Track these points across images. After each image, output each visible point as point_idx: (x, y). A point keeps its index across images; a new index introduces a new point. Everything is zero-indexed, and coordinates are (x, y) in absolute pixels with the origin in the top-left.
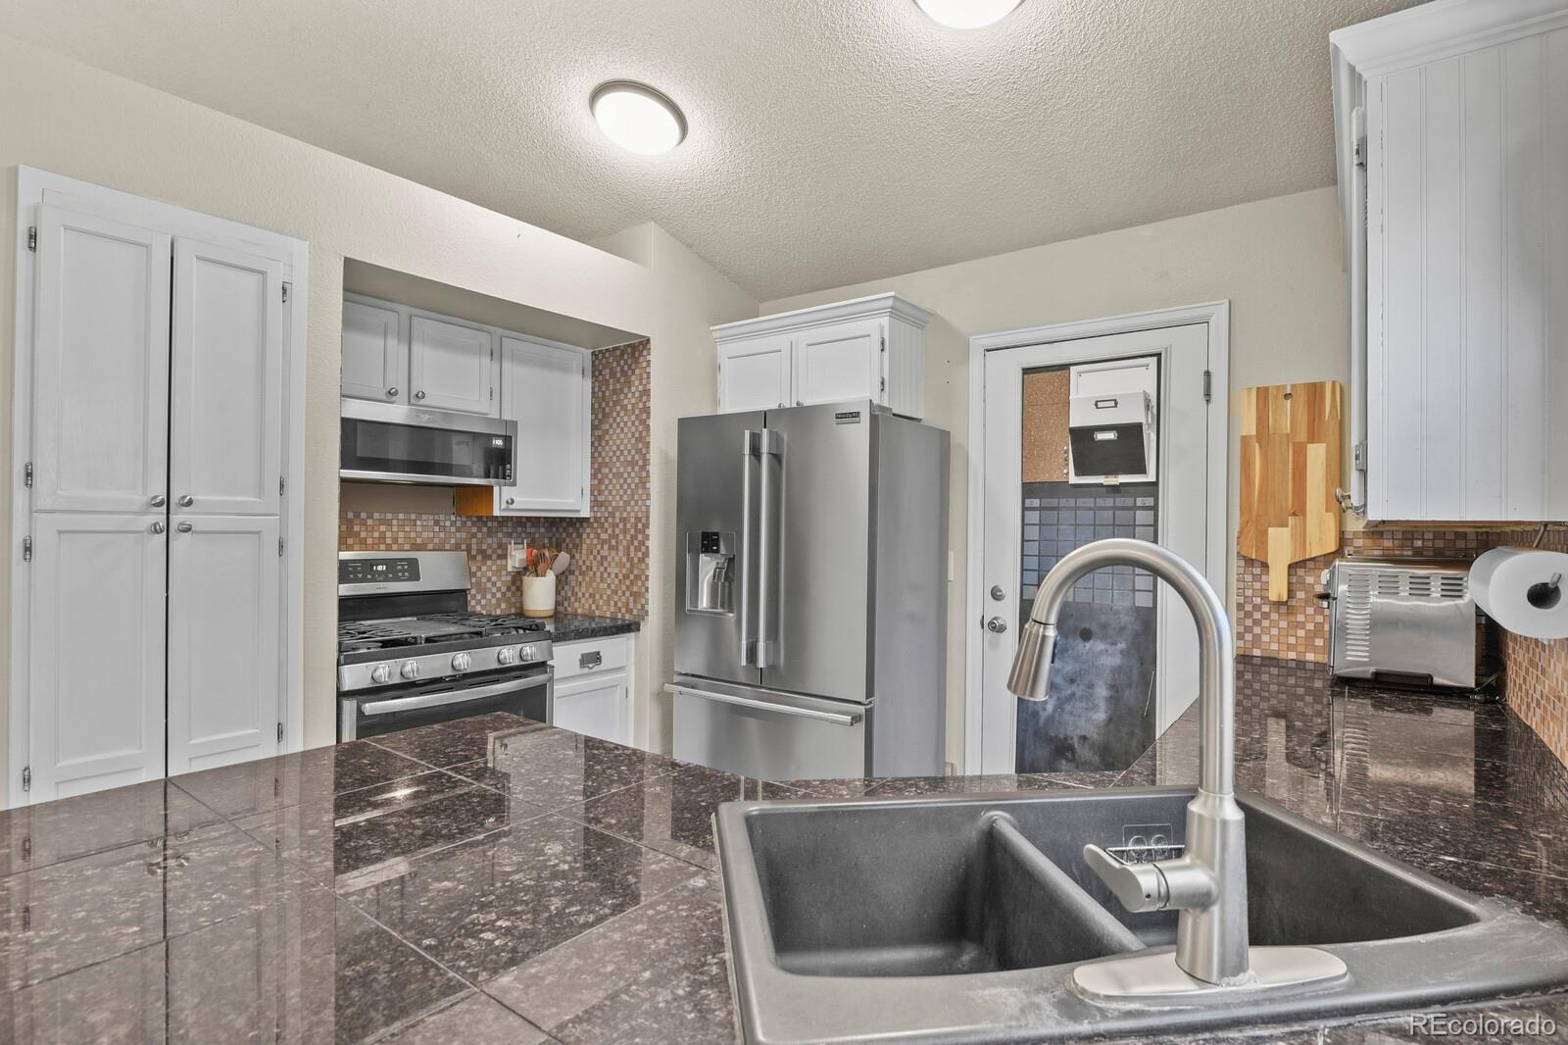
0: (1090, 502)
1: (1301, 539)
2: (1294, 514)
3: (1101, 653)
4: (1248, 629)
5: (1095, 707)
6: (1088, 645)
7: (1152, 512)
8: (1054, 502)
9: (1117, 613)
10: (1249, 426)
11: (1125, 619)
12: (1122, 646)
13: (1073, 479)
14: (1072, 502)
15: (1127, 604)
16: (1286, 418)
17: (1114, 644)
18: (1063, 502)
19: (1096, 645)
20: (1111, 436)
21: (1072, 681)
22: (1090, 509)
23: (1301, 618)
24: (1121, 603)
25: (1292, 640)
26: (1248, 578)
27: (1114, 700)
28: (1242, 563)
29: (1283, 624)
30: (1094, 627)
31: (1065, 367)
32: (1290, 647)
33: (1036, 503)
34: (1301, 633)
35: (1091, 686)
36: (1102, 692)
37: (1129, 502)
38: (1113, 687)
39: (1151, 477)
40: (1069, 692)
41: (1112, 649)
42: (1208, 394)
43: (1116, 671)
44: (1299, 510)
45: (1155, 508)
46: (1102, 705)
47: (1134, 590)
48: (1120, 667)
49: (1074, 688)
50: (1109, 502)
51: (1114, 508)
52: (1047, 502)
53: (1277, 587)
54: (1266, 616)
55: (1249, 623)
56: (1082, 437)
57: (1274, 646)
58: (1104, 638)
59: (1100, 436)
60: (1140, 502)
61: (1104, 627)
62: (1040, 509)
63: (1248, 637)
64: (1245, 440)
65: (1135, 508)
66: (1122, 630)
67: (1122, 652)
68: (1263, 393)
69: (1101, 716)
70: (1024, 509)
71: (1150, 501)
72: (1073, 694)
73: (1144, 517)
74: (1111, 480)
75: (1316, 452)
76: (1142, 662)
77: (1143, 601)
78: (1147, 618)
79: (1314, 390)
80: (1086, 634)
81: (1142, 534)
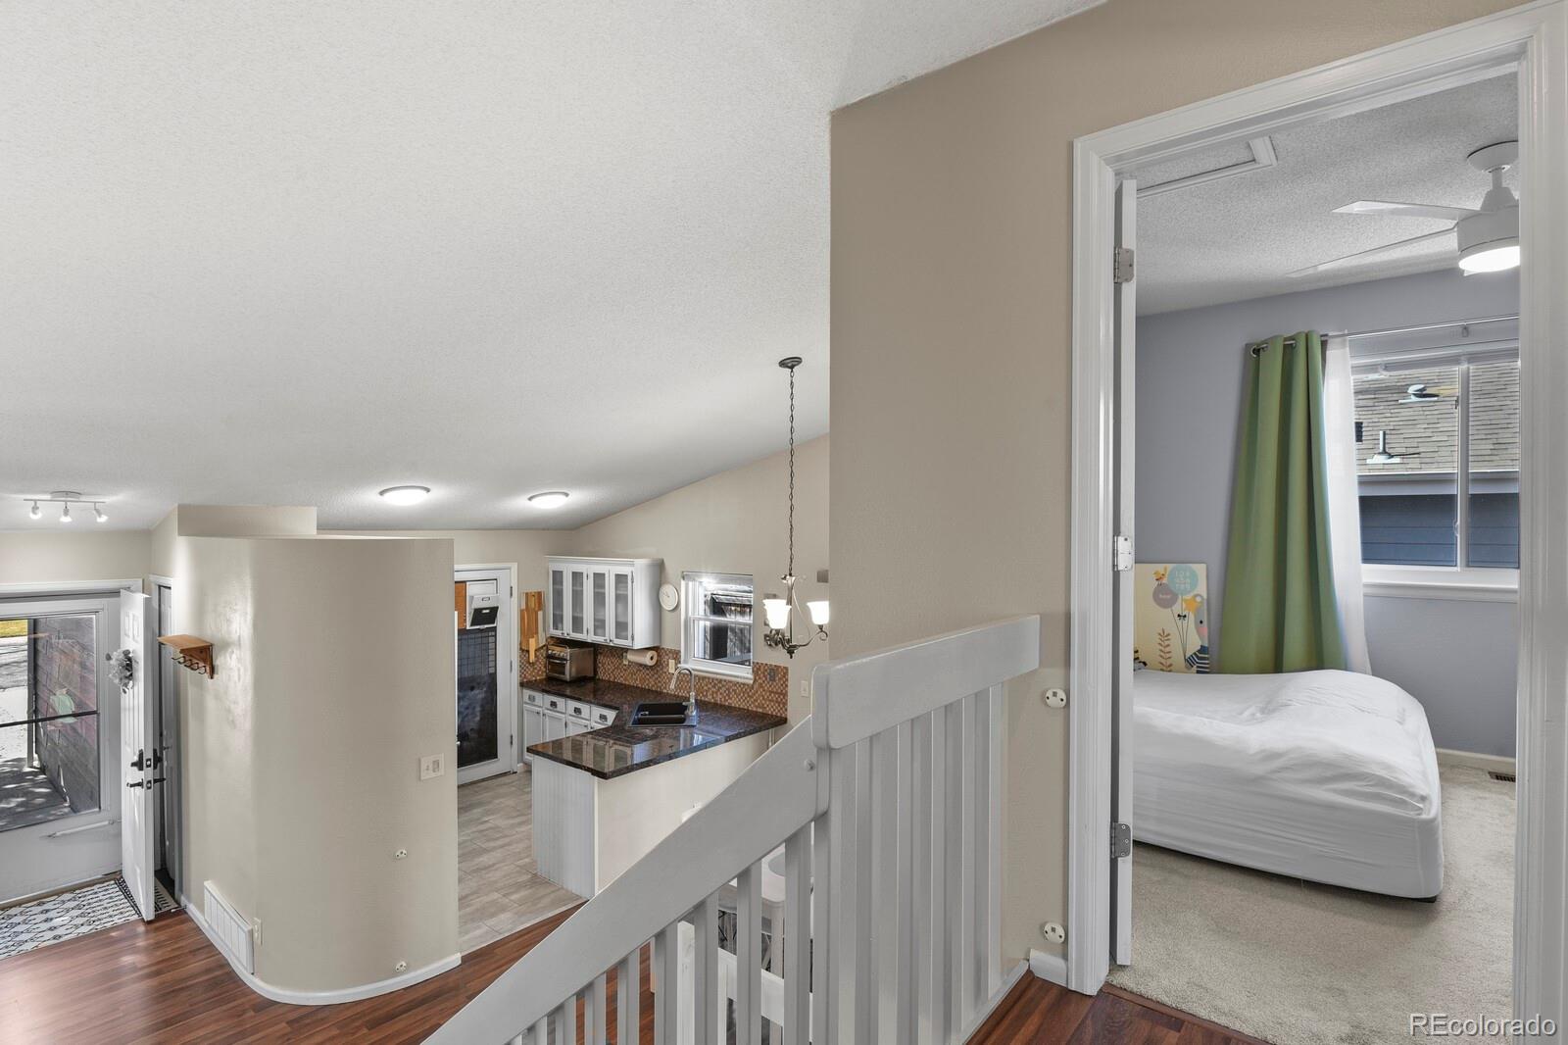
0: (473, 636)
1: (537, 642)
3: (477, 694)
4: (523, 673)
5: (476, 716)
6: (473, 692)
7: (494, 638)
9: (483, 677)
10: (523, 607)
11: (486, 678)
12: (485, 689)
13: (468, 628)
15: (486, 673)
16: (533, 603)
17: (482, 689)
19: (476, 691)
20: (488, 611)
21: (467, 708)
22: (473, 638)
23: (536, 667)
25: (533, 675)
26: (523, 656)
27: (482, 711)
28: (521, 651)
29: (531, 669)
30: (475, 684)
31: (465, 582)
32: (534, 677)
34: (536, 672)
35: (474, 708)
36: (478, 709)
37: (486, 634)
38: (482, 706)
39: (494, 626)
41: (481, 691)
42: (512, 596)
43: (483, 699)
44: (537, 633)
45: (495, 636)
46: (478, 714)
47: (489, 667)
49: (467, 711)
50: (480, 635)
51: (482, 637)
53: (532, 658)
54: (527, 668)
55: (523, 671)
56: (478, 612)
57: (529, 678)
58: (478, 688)
59: (484, 611)
60: (490, 634)
61: (479, 684)
63: (523, 676)
64: (522, 611)
65: (489, 636)
66: (485, 683)
67: (485, 691)
68: (527, 594)
69: (478, 718)
71: (493, 633)
72: (468, 713)
73: (491, 639)
74: (482, 627)
75: (540, 613)
76: (491, 693)
77: (491, 671)
78: (493, 677)
79: (539, 594)
80: (472, 689)
81: (491, 646)
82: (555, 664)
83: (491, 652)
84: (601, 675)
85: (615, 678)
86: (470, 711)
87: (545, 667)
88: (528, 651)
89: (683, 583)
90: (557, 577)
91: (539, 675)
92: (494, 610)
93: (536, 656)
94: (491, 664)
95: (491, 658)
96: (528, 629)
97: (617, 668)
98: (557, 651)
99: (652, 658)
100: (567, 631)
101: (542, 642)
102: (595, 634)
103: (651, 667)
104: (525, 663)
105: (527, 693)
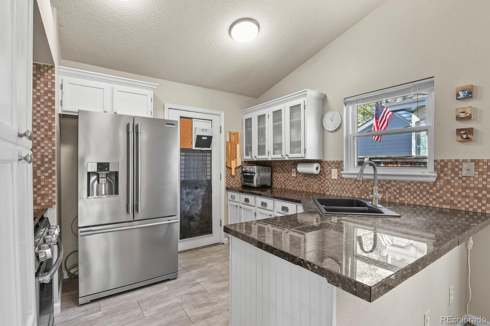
0: (197, 154)
1: (236, 163)
2: (235, 158)
3: (200, 192)
4: (228, 182)
5: (199, 206)
6: (197, 190)
7: (210, 157)
8: (188, 154)
9: (203, 181)
10: (228, 140)
11: (205, 183)
12: (204, 189)
13: (194, 148)
14: (193, 154)
15: (205, 179)
16: (233, 139)
17: (203, 189)
18: (191, 154)
19: (199, 190)
20: (206, 138)
21: (193, 200)
22: (197, 156)
23: (235, 178)
24: (204, 179)
25: (234, 183)
26: (228, 171)
27: (203, 203)
28: (226, 168)
29: (233, 180)
30: (198, 186)
31: (191, 119)
32: (234, 184)
33: (184, 154)
34: (235, 181)
35: (198, 201)
36: (200, 201)
37: (205, 154)
38: (203, 200)
39: (210, 149)
40: (193, 203)
41: (202, 190)
42: (221, 131)
43: (203, 195)
44: (236, 158)
45: (211, 156)
46: (200, 205)
47: (207, 176)
48: (204, 195)
49: (194, 202)
50: (201, 154)
51: (203, 156)
52: (186, 154)
53: (233, 173)
54: (230, 179)
55: (228, 180)
56: (199, 137)
57: (232, 185)
58: (201, 188)
59: (203, 138)
60: (208, 154)
61: (200, 185)
62: (185, 155)
63: (228, 183)
64: (227, 143)
65: (207, 156)
66: (204, 185)
67: (204, 191)
68: (230, 133)
69: (200, 207)
70: (181, 155)
71: (210, 154)
72: (194, 204)
73: (208, 158)
74: (202, 149)
75: (238, 146)
76: (208, 192)
77: (209, 178)
78: (210, 182)
79: (237, 134)
80: (196, 188)
81: (208, 162)
82: (247, 177)
83: (208, 166)
84: (275, 185)
85: (286, 186)
86: (195, 202)
87: (241, 179)
88: (231, 168)
89: (345, 108)
90: (249, 121)
91: (237, 184)
92: (210, 138)
93: (235, 172)
94: (208, 174)
95: (208, 170)
96: (231, 155)
97: (287, 180)
98: (248, 168)
99: (317, 168)
100: (255, 155)
101: (239, 164)
102: (274, 154)
103: (317, 175)
104: (229, 176)
105: (230, 193)
